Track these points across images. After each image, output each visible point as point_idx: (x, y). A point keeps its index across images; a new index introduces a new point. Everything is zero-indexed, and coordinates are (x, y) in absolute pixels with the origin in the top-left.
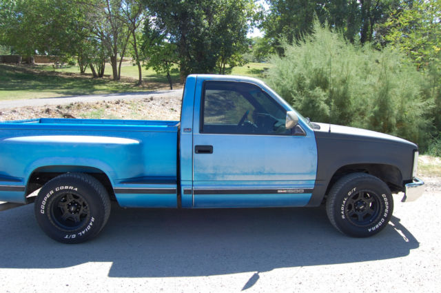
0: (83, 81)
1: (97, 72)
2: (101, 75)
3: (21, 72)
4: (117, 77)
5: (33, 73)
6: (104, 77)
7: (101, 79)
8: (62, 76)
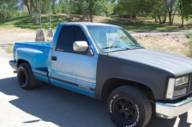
0: (154, 25)
1: (162, 21)
2: (164, 22)
3: (127, 22)
4: (171, 23)
5: (132, 22)
6: (165, 23)
7: (164, 24)
8: (145, 23)
